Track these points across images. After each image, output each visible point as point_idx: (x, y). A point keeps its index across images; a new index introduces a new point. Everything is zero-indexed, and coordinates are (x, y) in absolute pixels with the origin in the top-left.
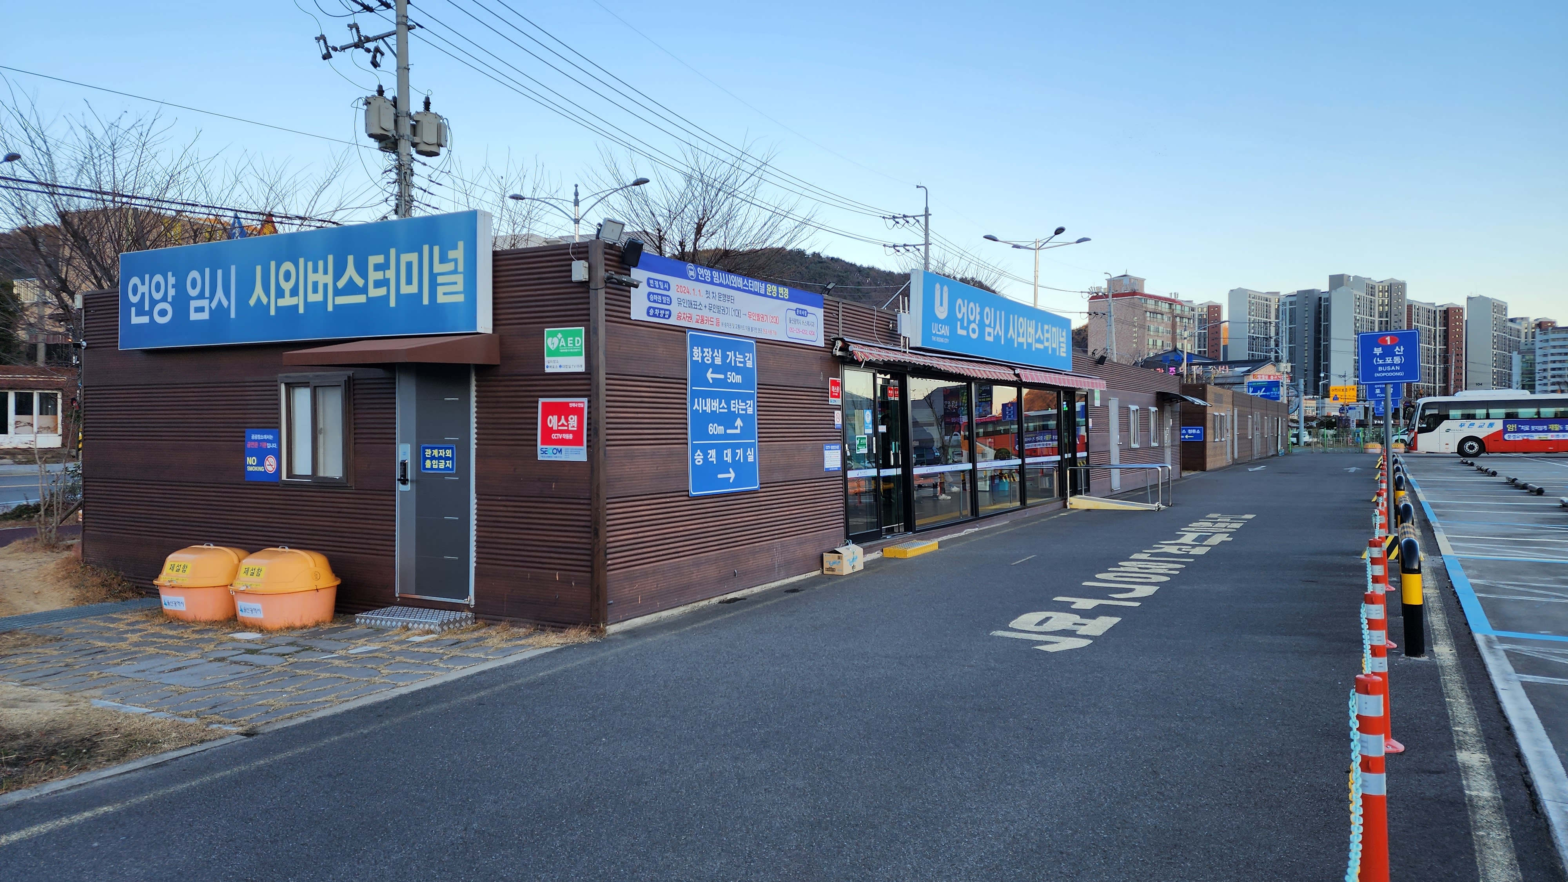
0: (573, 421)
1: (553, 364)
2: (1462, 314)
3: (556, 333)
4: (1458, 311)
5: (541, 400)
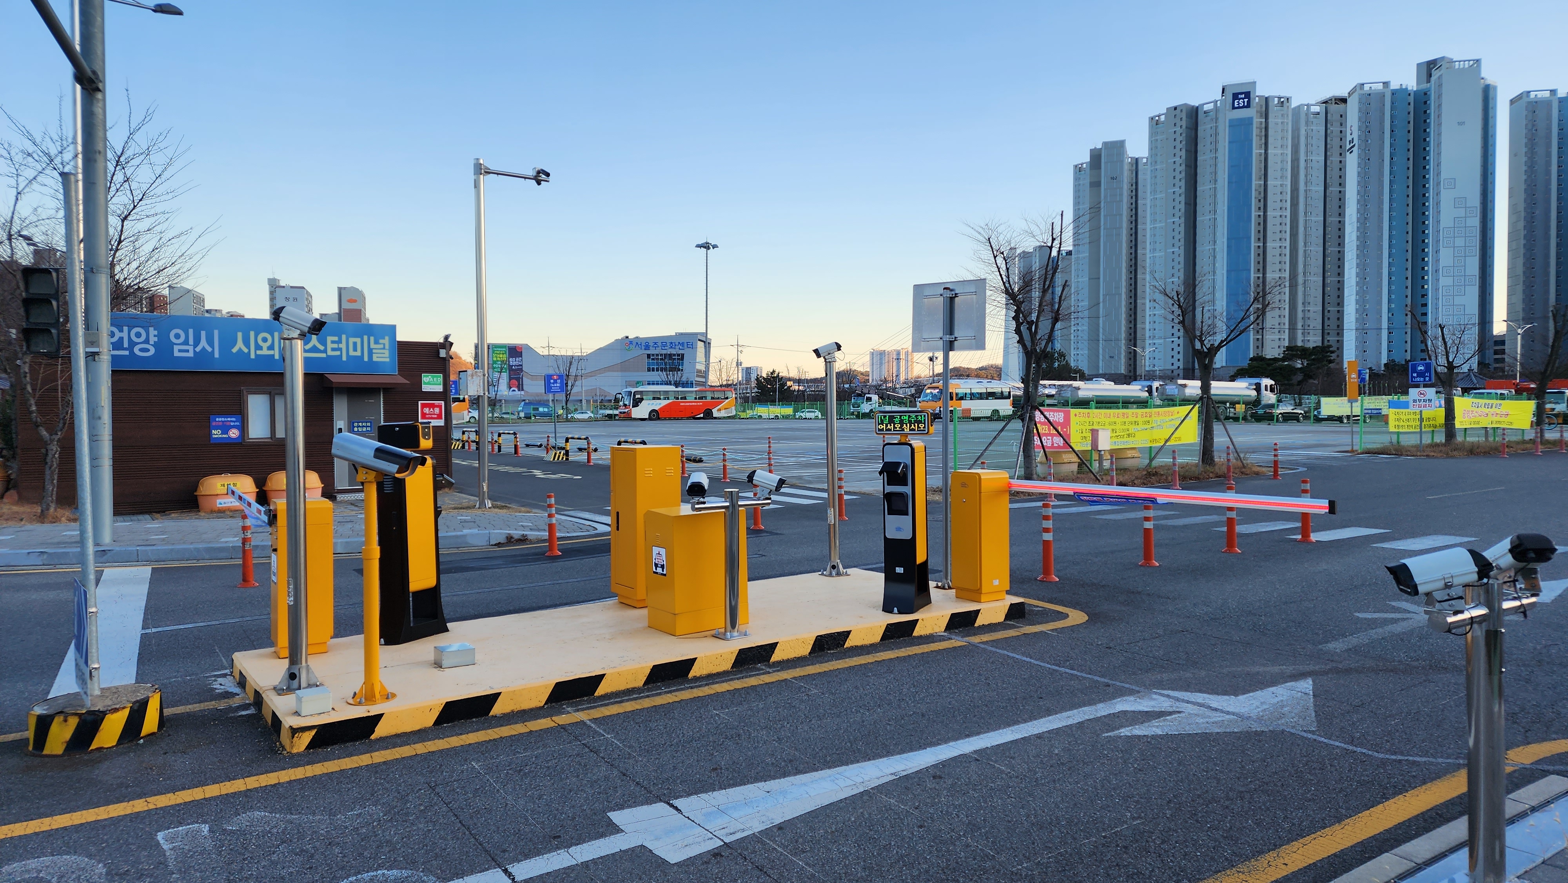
0: (437, 410)
1: (426, 388)
3: (428, 376)
5: (420, 402)
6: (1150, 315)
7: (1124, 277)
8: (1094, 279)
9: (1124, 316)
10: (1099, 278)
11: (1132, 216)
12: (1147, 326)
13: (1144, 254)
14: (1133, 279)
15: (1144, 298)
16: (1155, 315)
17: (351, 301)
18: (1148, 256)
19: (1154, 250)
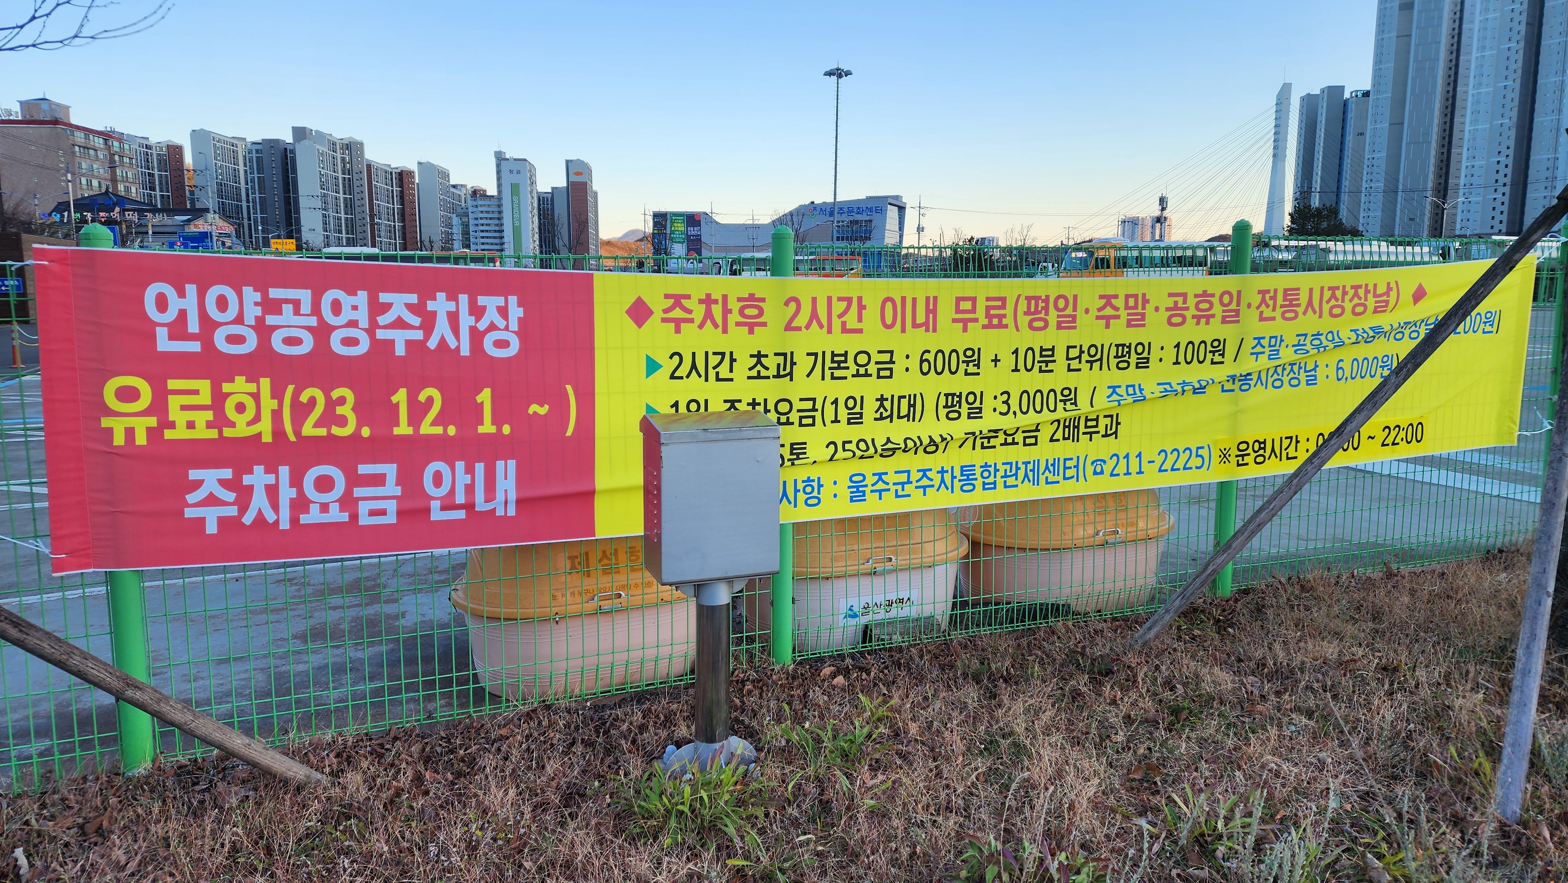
2: (413, 177)
4: (411, 174)
6: (1467, 167)
7: (1436, 121)
8: (1397, 124)
9: (1432, 168)
10: (1403, 123)
11: (1452, 45)
12: (1462, 181)
13: (1466, 92)
14: (1448, 124)
15: (1461, 147)
16: (1473, 166)
17: (578, 174)
18: (1470, 92)
19: (1480, 84)
